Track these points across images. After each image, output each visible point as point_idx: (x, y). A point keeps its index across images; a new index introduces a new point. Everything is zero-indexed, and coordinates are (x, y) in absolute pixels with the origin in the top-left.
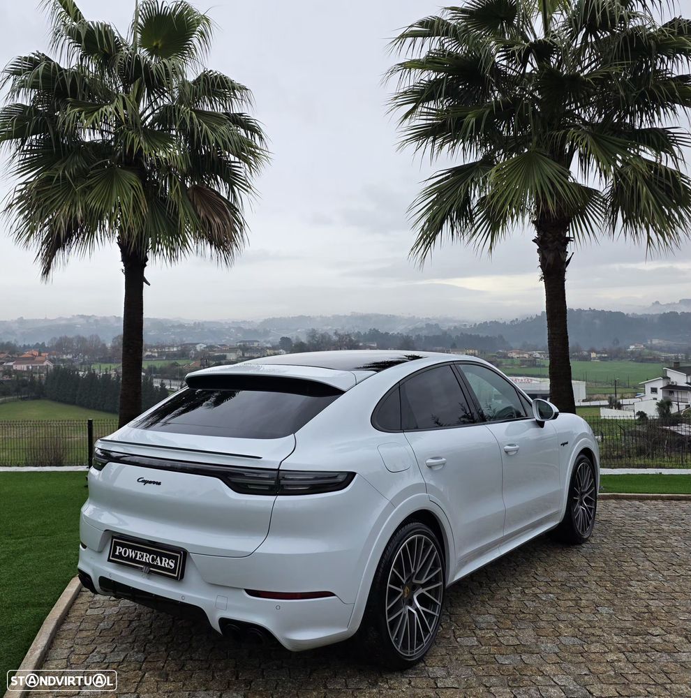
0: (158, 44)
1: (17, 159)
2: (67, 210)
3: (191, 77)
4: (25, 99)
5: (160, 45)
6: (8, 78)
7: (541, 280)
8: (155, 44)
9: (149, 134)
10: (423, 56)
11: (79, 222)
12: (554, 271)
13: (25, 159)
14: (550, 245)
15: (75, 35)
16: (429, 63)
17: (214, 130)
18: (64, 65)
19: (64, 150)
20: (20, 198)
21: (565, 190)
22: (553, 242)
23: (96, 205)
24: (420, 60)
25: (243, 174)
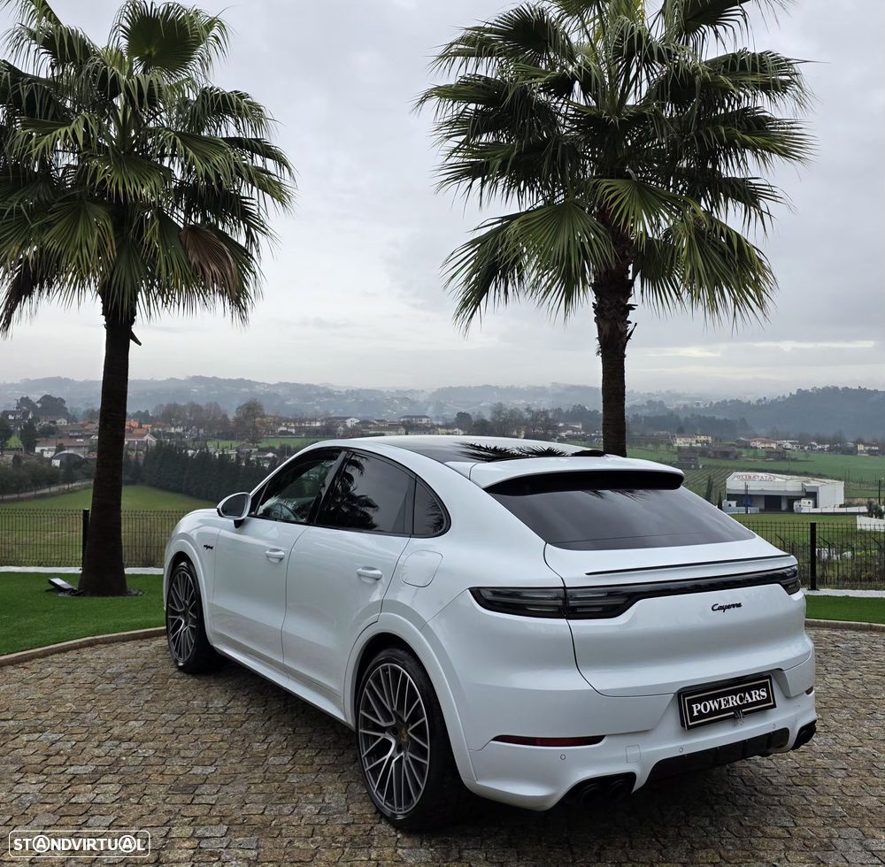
0: (150, 53)
2: (16, 251)
5: (154, 53)
7: (598, 353)
8: (147, 52)
10: (452, 81)
12: (613, 344)
14: (606, 314)
17: (205, 159)
19: (24, 179)
22: (609, 310)
23: (54, 245)
24: (452, 85)
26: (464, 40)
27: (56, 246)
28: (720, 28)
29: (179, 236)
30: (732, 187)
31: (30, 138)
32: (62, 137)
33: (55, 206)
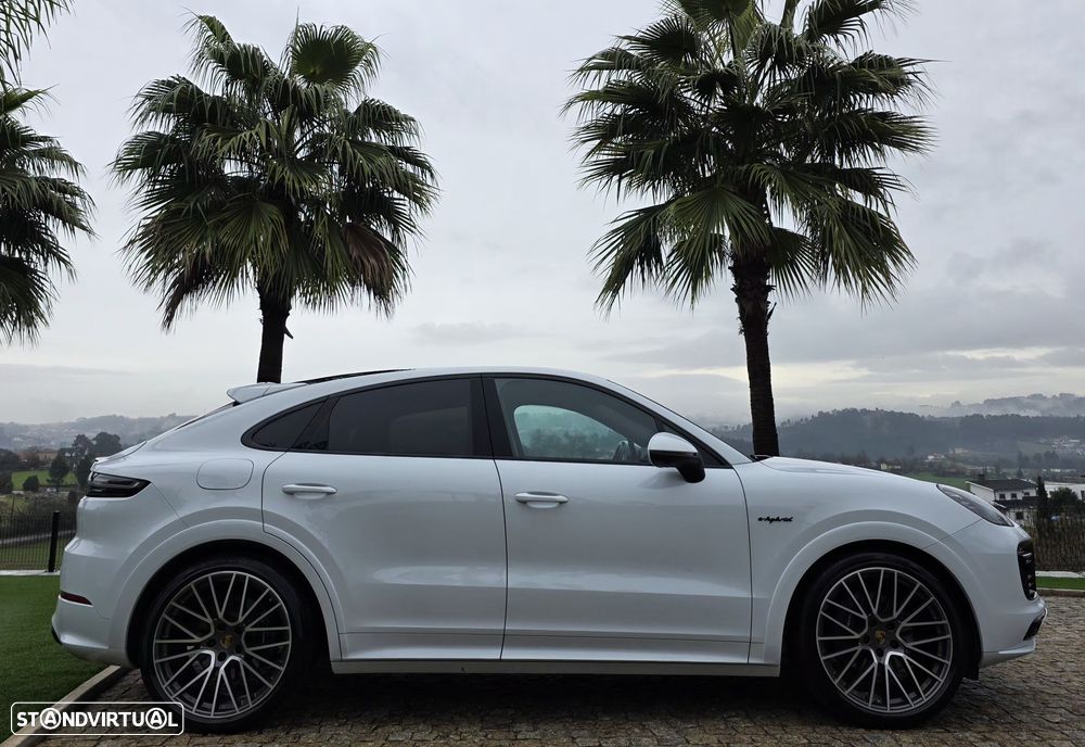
0: (314, 73)
1: (146, 189)
3: (352, 108)
4: (163, 126)
5: (318, 72)
6: (143, 102)
7: (740, 332)
8: (311, 72)
9: (296, 165)
11: (208, 260)
12: (755, 324)
13: (154, 190)
14: (748, 294)
15: (218, 57)
16: (608, 95)
17: (371, 161)
18: (206, 89)
20: (144, 234)
22: (751, 290)
23: (228, 240)
24: (598, 91)
25: (407, 213)
26: (604, 55)
27: (231, 241)
28: (840, 37)
29: (340, 234)
30: (861, 179)
31: (215, 141)
32: (247, 140)
33: (228, 205)
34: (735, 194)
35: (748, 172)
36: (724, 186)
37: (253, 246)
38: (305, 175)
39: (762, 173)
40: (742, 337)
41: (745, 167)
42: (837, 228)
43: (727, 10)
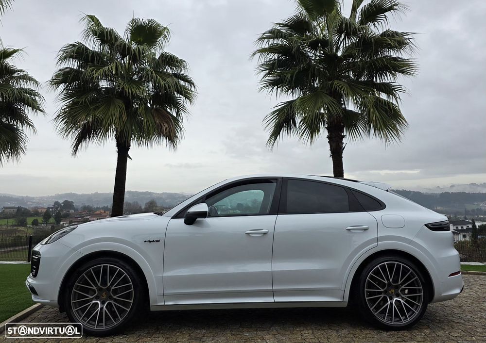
0: (140, 40)
1: (64, 93)
3: (157, 56)
4: (74, 64)
5: (142, 40)
6: (63, 54)
7: (330, 157)
8: (139, 40)
9: (130, 82)
10: (267, 46)
11: (91, 124)
12: (337, 152)
13: (68, 93)
14: (334, 139)
16: (271, 50)
17: (164, 80)
18: (91, 48)
20: (64, 113)
21: (332, 109)
22: (335, 137)
24: (266, 48)
25: (183, 103)
26: (271, 32)
27: (101, 116)
28: (376, 23)
29: (151, 112)
30: (385, 87)
31: (93, 71)
32: (107, 70)
33: (100, 100)
34: (327, 94)
35: (332, 84)
36: (322, 90)
37: (111, 118)
38: (134, 86)
39: (338, 85)
40: (331, 158)
41: (331, 82)
42: (372, 109)
43: (325, 11)
